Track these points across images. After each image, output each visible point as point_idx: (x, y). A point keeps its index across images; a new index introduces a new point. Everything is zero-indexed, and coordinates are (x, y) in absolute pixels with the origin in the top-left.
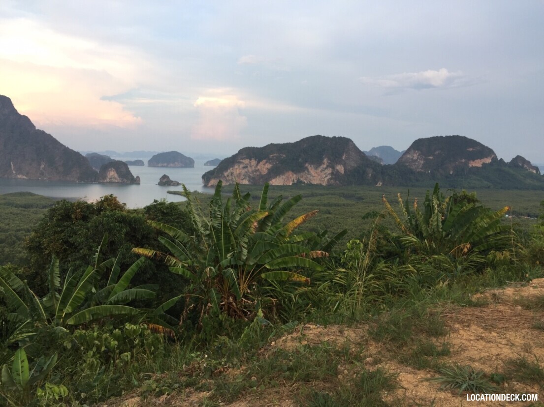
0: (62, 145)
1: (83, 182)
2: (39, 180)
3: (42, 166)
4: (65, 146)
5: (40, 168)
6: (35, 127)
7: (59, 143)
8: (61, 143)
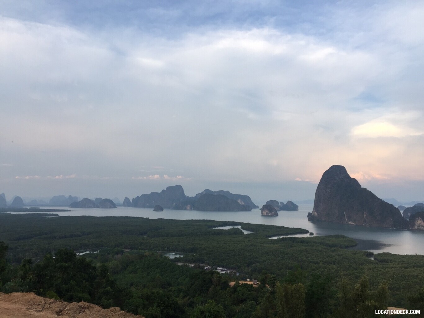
0: (379, 199)
1: (395, 229)
2: (363, 226)
3: (365, 215)
4: (381, 200)
5: (363, 216)
6: (361, 186)
7: (377, 197)
8: (378, 197)
